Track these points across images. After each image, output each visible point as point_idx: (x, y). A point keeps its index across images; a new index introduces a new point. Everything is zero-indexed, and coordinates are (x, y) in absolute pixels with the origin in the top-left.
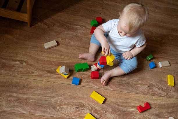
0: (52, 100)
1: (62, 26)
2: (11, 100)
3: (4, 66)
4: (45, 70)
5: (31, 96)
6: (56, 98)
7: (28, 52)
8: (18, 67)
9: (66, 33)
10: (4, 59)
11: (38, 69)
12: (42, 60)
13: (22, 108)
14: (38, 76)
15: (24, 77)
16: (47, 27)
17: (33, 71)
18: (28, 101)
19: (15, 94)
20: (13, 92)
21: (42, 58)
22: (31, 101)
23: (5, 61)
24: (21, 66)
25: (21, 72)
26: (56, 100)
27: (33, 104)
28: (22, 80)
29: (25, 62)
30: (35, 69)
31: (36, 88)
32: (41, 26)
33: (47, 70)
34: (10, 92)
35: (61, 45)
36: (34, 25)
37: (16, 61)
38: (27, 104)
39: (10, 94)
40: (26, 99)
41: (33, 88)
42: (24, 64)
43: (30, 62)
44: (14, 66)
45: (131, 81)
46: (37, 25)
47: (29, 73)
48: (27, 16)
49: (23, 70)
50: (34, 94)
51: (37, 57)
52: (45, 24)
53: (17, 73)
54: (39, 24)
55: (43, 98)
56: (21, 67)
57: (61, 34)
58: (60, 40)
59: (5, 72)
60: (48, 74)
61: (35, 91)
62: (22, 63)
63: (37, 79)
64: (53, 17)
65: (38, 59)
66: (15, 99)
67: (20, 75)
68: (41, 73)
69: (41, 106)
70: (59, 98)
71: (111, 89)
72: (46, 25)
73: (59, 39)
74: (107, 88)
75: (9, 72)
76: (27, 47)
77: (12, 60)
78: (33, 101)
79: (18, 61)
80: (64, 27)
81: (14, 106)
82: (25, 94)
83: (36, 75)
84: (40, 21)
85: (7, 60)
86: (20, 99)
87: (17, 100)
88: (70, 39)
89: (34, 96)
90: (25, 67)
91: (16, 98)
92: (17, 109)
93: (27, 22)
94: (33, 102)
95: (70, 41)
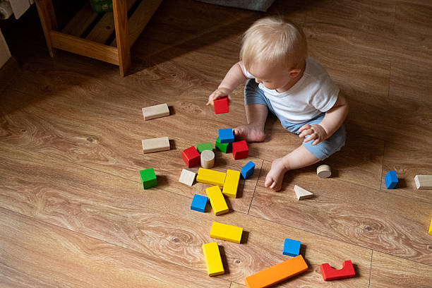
0: (129, 215)
1: (192, 78)
2: (54, 202)
3: (57, 142)
4: (131, 159)
5: (90, 202)
6: (137, 215)
7: (109, 123)
8: (82, 146)
9: (196, 92)
10: (61, 129)
11: (118, 155)
12: (130, 140)
13: (68, 220)
14: (114, 167)
15: (88, 165)
16: (159, 78)
17: (108, 157)
18: (83, 209)
19: (61, 193)
20: (61, 189)
21: (132, 135)
22: (89, 210)
23: (61, 133)
24: (88, 145)
25: (85, 157)
26: (137, 218)
27: (90, 216)
28: (82, 169)
29: (98, 139)
30: (112, 153)
31: (104, 190)
32: (147, 75)
33: (135, 159)
34: (55, 187)
35: (177, 115)
36: (132, 74)
37: (80, 135)
38: (79, 214)
39: (55, 191)
40: (79, 205)
41: (97, 187)
42: (95, 142)
43: (108, 140)
44: (74, 144)
45: (323, 208)
46: (139, 73)
47: (99, 159)
48: (117, 53)
49: (89, 152)
50: (96, 197)
51: (122, 133)
52: (157, 72)
53: (77, 158)
54: (145, 71)
55: (112, 209)
56: (88, 148)
57: (185, 93)
58: (178, 105)
59: (58, 152)
60: (136, 167)
61: (100, 194)
62: (91, 141)
63: (110, 172)
64: (178, 60)
65: (123, 137)
66: (61, 201)
67: (81, 161)
68: (122, 162)
69: (104, 222)
70: (144, 214)
71: (266, 218)
72: (159, 74)
73: (178, 102)
74: (256, 214)
75: (63, 153)
76: (110, 112)
77: (75, 132)
78: (92, 210)
79: (85, 135)
80: (196, 80)
81: (56, 213)
82: (80, 196)
83: (111, 166)
84: (147, 67)
85: (66, 131)
86: (69, 203)
87: (62, 204)
88: (199, 105)
89: (95, 203)
90: (95, 148)
91: (63, 201)
92: (60, 219)
93: (118, 64)
94: (90, 212)
95: (199, 108)
